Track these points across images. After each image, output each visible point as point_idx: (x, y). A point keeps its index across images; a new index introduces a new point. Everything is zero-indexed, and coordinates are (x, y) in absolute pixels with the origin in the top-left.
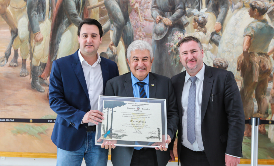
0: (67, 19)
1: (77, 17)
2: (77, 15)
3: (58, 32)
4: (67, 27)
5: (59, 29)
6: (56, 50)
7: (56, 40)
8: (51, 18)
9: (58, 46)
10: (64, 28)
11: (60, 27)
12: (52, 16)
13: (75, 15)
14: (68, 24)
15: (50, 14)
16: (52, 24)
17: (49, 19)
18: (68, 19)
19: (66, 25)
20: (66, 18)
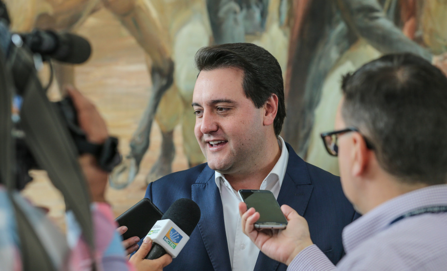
0: (341, 27)
1: (377, 18)
2: (377, 11)
3: (313, 70)
4: (342, 53)
5: (316, 60)
6: (305, 131)
7: (306, 96)
8: (288, 24)
9: (313, 115)
10: (334, 54)
11: (320, 51)
12: (291, 14)
13: (372, 9)
14: (345, 43)
15: (285, 8)
16: (292, 43)
17: (281, 26)
18: (348, 25)
19: (338, 44)
20: (337, 22)
